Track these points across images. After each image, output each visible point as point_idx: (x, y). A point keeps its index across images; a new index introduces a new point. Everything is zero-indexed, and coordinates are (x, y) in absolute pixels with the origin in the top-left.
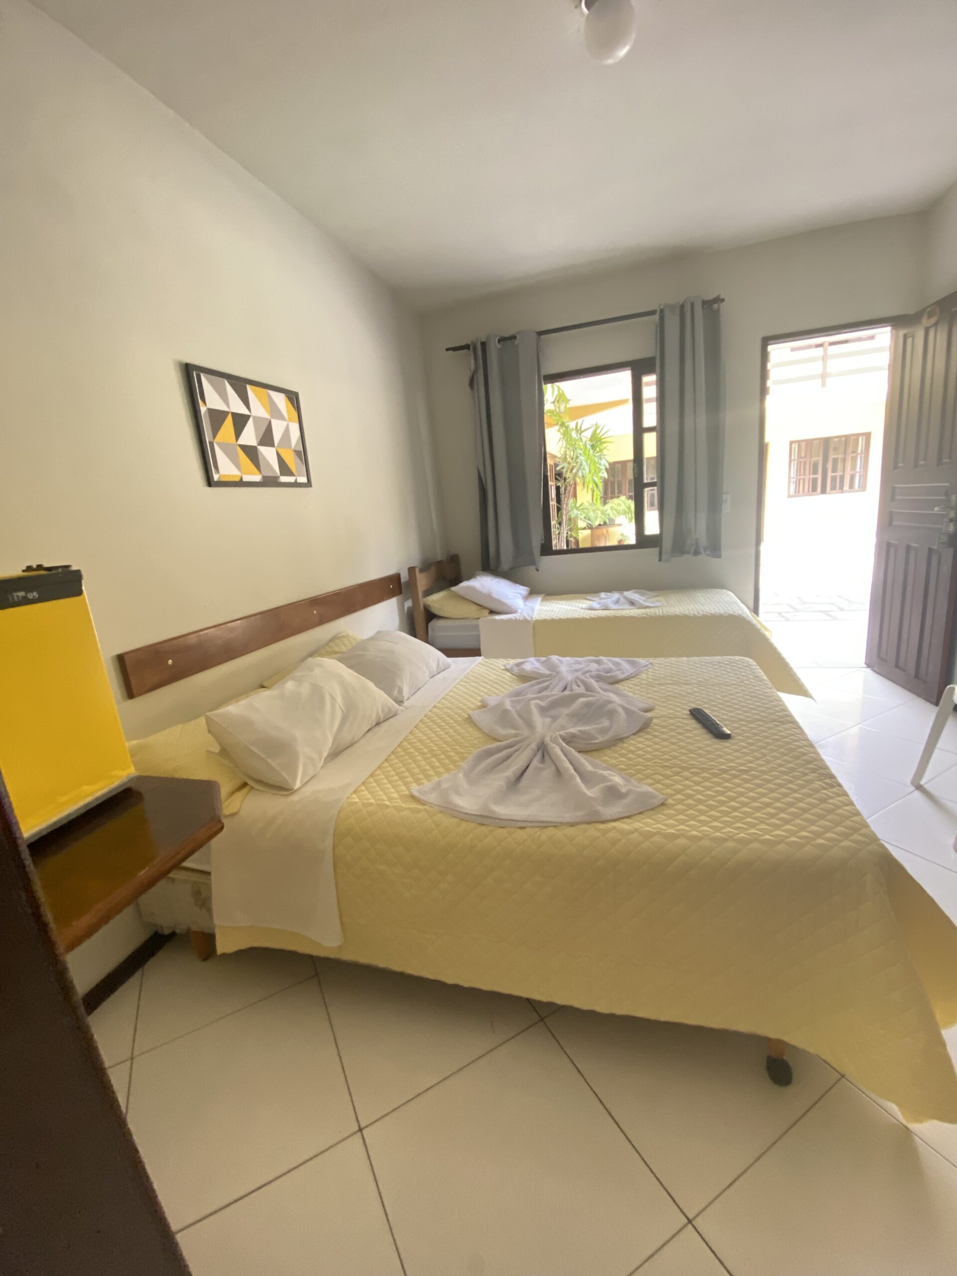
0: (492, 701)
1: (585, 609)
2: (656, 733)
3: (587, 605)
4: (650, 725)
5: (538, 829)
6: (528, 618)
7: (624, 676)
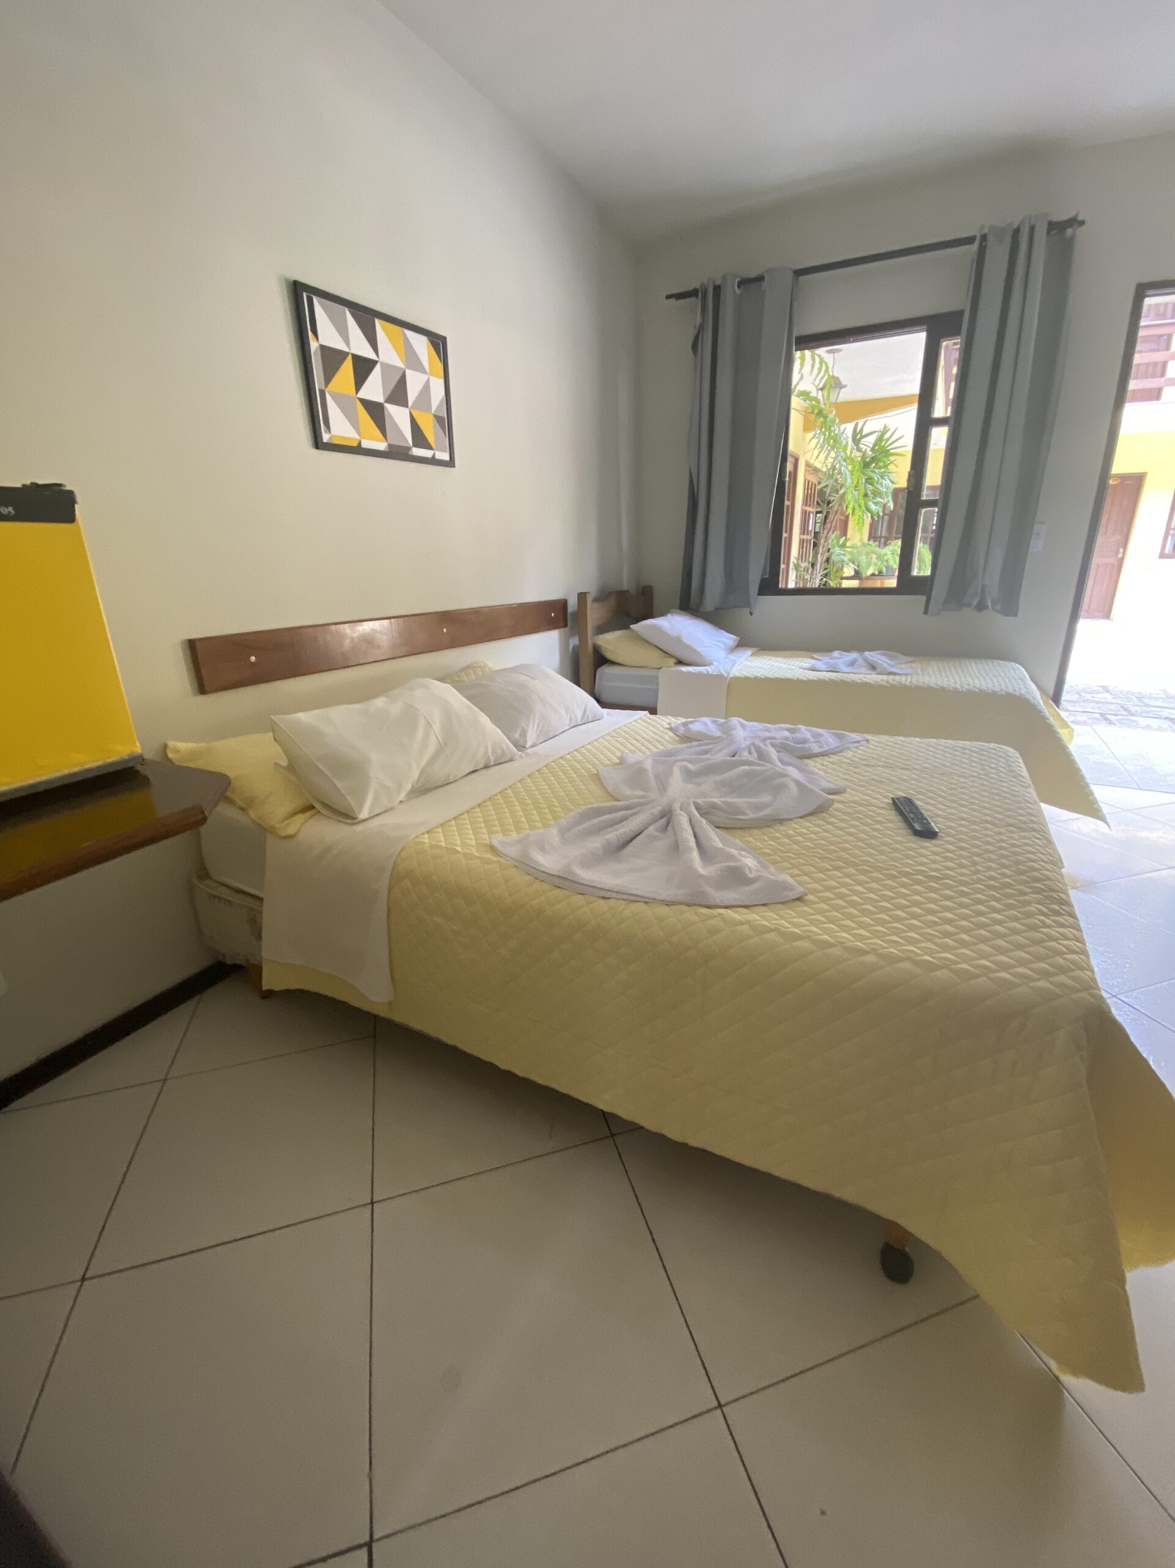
0: (631, 759)
1: (805, 669)
2: (832, 820)
3: (810, 665)
4: (828, 810)
5: (623, 902)
6: (724, 673)
7: (820, 750)
